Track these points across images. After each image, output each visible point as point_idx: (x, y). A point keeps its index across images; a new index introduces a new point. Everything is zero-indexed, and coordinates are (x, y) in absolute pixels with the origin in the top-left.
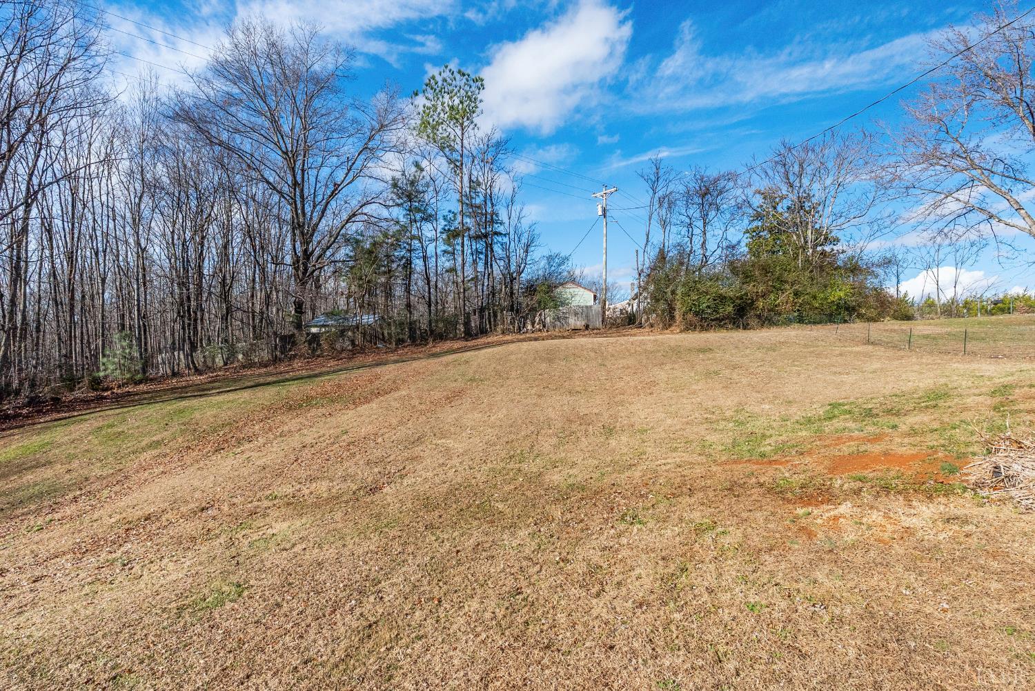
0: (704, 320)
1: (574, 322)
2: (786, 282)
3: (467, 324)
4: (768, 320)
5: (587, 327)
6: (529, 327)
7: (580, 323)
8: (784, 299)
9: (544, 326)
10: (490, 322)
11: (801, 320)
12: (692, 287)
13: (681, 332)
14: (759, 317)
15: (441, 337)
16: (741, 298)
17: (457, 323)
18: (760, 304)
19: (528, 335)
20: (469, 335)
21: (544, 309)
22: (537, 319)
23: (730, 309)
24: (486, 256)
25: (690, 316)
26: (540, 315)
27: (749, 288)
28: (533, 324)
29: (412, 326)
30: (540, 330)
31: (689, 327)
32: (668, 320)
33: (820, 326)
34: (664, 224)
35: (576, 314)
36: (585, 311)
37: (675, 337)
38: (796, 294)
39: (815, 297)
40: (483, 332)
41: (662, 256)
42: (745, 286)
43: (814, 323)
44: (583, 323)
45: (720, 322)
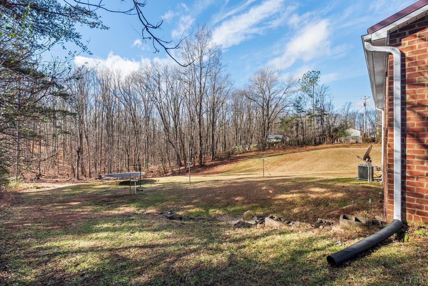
1: (351, 141)
3: (315, 141)
5: (357, 142)
6: (336, 142)
7: (354, 141)
9: (341, 142)
10: (323, 141)
15: (308, 145)
17: (312, 140)
19: (335, 145)
20: (316, 144)
21: (341, 137)
22: (339, 140)
24: (321, 122)
26: (340, 139)
28: (337, 142)
29: (298, 141)
30: (339, 143)
35: (353, 138)
36: (355, 138)
40: (320, 143)
44: (355, 141)
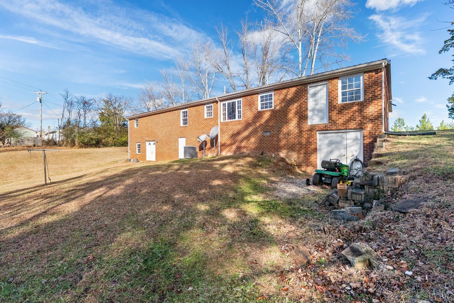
0: (86, 145)
1: (27, 143)
2: (110, 135)
4: (106, 145)
5: (35, 146)
6: (1, 145)
8: (110, 140)
11: (115, 145)
12: (82, 134)
13: (78, 148)
14: (103, 144)
16: (97, 139)
18: (103, 141)
21: (10, 137)
22: (6, 142)
23: (94, 142)
25: (81, 144)
26: (8, 140)
27: (100, 136)
28: (4, 144)
30: (9, 146)
31: (81, 147)
32: (73, 144)
33: (120, 147)
34: (70, 112)
35: (29, 140)
36: (33, 139)
37: (76, 150)
38: (113, 138)
39: (118, 140)
41: (69, 122)
42: (99, 135)
43: (118, 146)
44: (32, 144)
45: (91, 146)
